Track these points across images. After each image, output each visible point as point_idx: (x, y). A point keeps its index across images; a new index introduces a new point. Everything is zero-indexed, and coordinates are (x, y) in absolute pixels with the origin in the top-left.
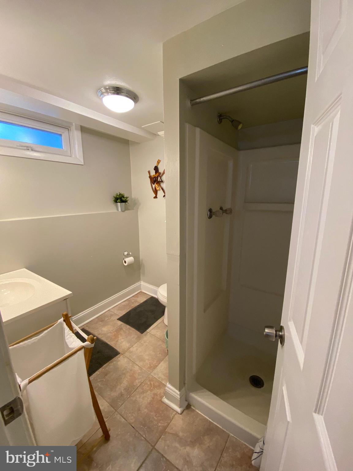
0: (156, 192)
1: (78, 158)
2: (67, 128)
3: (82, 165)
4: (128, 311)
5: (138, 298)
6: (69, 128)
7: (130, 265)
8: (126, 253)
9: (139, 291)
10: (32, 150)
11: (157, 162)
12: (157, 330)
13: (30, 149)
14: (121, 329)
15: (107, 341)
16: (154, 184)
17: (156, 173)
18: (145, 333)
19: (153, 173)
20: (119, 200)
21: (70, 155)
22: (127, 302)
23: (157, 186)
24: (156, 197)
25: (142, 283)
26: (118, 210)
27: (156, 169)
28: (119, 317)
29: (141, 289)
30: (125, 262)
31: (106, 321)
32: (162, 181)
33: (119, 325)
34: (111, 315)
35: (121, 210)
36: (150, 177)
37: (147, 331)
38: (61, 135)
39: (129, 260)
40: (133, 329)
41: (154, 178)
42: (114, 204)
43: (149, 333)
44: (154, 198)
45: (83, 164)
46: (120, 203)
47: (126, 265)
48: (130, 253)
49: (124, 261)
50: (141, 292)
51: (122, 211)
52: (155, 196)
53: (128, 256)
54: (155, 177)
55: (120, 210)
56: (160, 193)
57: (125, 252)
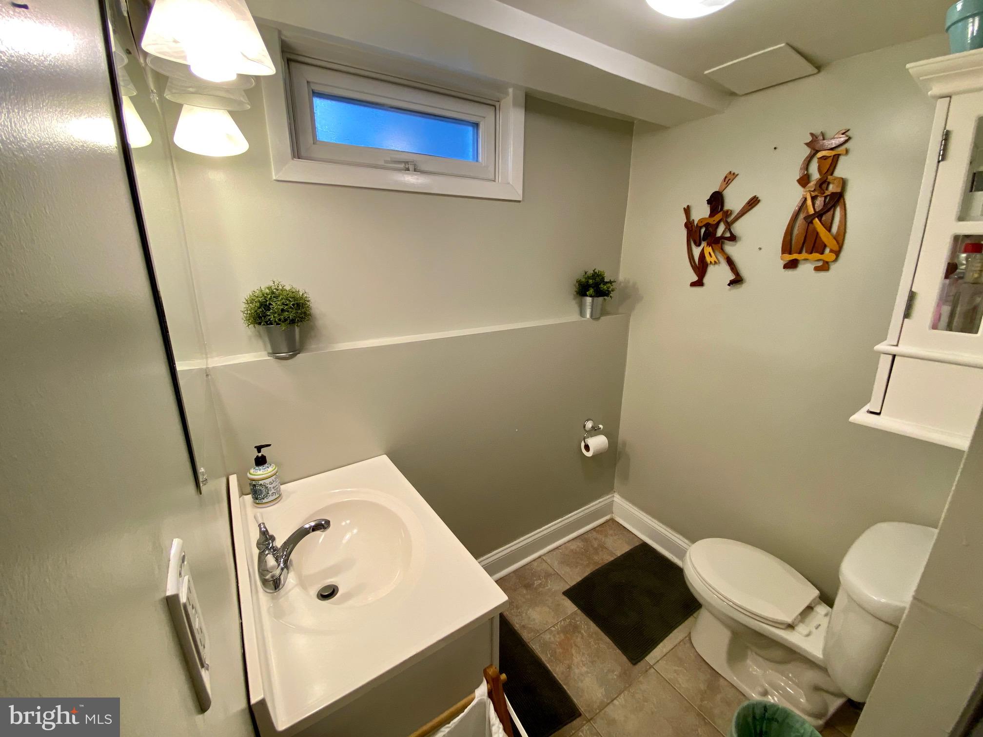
0: (701, 268)
1: (511, 183)
2: (493, 105)
3: (519, 201)
4: (586, 574)
5: (606, 536)
6: (497, 104)
7: (597, 456)
8: (589, 425)
9: (608, 517)
10: (415, 170)
11: (723, 177)
12: (677, 668)
13: (411, 167)
14: (576, 628)
15: (544, 658)
16: (698, 245)
17: (713, 213)
18: (641, 664)
19: (701, 212)
20: (591, 291)
21: (492, 177)
22: (580, 544)
23: (709, 250)
24: (699, 283)
25: (617, 498)
26: (582, 313)
27: (716, 201)
28: (568, 587)
29: (613, 513)
30: (587, 448)
31: (536, 589)
32: (733, 238)
33: (569, 613)
34: (548, 575)
35: (591, 316)
36: (689, 225)
37: (647, 658)
38: (476, 125)
39: (598, 442)
40: (608, 640)
41: (701, 228)
42: (574, 299)
43: (652, 670)
44: (693, 284)
45: (520, 198)
46: (591, 298)
47: (589, 454)
48: (601, 426)
49: (583, 444)
50: (612, 520)
51: (594, 317)
52: (695, 278)
53: (595, 431)
54: (707, 225)
55: (588, 316)
56: (719, 274)
57: (588, 420)
